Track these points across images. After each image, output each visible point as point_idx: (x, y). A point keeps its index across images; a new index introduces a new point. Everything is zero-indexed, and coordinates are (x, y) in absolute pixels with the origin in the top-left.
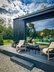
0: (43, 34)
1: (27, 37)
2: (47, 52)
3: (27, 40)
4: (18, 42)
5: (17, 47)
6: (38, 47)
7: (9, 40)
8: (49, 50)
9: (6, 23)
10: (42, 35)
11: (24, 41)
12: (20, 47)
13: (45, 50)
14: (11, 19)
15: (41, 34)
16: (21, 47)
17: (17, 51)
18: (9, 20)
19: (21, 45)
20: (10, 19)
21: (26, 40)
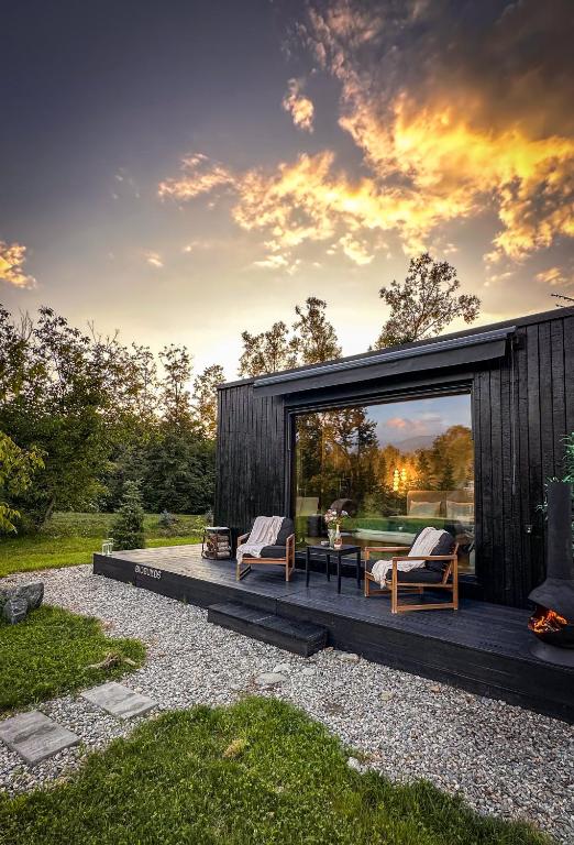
0: (404, 478)
1: (299, 499)
2: (389, 575)
3: (298, 515)
4: (248, 528)
5: (240, 559)
6: (355, 555)
7: (170, 516)
8: (395, 565)
9: (149, 387)
10: (400, 484)
11: (279, 520)
12: (258, 555)
13: (380, 570)
14: (185, 359)
15: (396, 479)
16: (266, 553)
17: (243, 577)
18: (174, 367)
19: (261, 547)
20: (178, 356)
21: (292, 515)
